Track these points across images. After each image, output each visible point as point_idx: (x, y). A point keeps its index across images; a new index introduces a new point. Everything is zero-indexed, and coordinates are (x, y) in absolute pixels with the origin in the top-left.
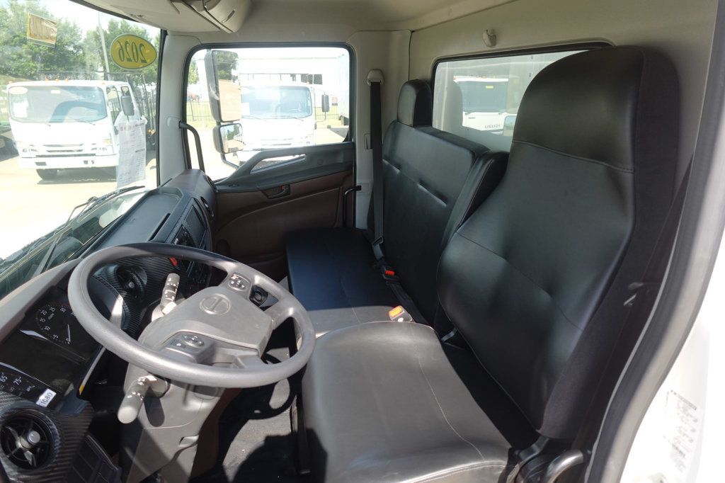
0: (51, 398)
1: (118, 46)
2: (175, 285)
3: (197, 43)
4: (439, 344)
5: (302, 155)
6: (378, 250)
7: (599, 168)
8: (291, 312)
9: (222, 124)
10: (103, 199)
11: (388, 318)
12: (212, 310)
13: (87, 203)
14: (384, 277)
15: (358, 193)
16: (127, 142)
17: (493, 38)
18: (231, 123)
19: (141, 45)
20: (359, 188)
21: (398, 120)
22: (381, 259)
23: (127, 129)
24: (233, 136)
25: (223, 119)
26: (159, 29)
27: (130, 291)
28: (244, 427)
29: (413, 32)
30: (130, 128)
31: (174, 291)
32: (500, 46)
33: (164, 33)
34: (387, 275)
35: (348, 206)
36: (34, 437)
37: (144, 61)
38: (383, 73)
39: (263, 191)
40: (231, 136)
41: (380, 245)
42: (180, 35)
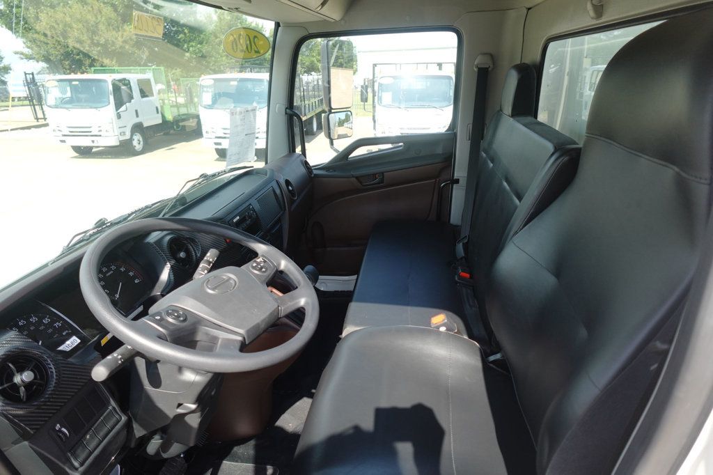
0: (76, 344)
1: (231, 38)
2: (211, 260)
3: (304, 33)
4: (479, 364)
5: (400, 144)
6: (460, 248)
7: (669, 173)
8: (302, 302)
9: (333, 111)
10: (214, 175)
11: (429, 324)
12: (213, 289)
13: (198, 179)
14: (456, 279)
15: (455, 186)
16: (237, 126)
17: (599, 10)
18: (340, 111)
19: (255, 37)
20: (457, 181)
21: (501, 110)
22: (461, 258)
23: (238, 113)
24: (343, 123)
25: (333, 107)
26: (274, 23)
27: (178, 260)
28: (298, 403)
29: (529, 9)
30: (241, 113)
31: (209, 265)
32: (607, 18)
33: (278, 25)
34: (460, 277)
35: (444, 199)
36: (27, 376)
37: (257, 52)
38: (493, 58)
39: (357, 178)
40: (341, 123)
41: (463, 244)
42: (291, 26)
